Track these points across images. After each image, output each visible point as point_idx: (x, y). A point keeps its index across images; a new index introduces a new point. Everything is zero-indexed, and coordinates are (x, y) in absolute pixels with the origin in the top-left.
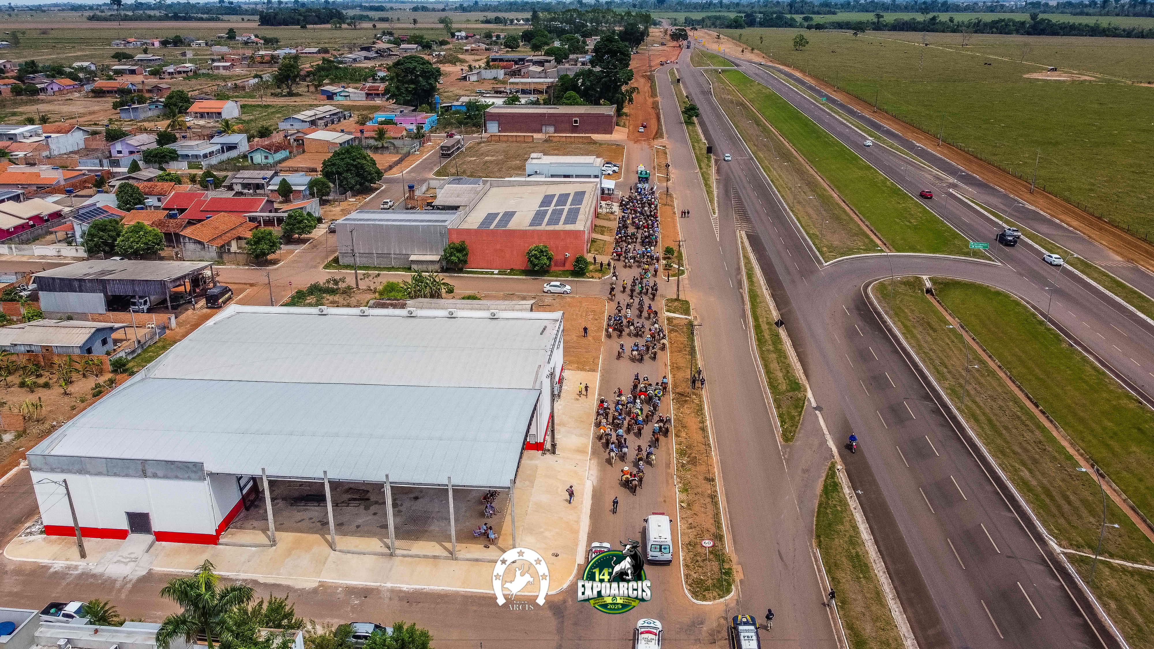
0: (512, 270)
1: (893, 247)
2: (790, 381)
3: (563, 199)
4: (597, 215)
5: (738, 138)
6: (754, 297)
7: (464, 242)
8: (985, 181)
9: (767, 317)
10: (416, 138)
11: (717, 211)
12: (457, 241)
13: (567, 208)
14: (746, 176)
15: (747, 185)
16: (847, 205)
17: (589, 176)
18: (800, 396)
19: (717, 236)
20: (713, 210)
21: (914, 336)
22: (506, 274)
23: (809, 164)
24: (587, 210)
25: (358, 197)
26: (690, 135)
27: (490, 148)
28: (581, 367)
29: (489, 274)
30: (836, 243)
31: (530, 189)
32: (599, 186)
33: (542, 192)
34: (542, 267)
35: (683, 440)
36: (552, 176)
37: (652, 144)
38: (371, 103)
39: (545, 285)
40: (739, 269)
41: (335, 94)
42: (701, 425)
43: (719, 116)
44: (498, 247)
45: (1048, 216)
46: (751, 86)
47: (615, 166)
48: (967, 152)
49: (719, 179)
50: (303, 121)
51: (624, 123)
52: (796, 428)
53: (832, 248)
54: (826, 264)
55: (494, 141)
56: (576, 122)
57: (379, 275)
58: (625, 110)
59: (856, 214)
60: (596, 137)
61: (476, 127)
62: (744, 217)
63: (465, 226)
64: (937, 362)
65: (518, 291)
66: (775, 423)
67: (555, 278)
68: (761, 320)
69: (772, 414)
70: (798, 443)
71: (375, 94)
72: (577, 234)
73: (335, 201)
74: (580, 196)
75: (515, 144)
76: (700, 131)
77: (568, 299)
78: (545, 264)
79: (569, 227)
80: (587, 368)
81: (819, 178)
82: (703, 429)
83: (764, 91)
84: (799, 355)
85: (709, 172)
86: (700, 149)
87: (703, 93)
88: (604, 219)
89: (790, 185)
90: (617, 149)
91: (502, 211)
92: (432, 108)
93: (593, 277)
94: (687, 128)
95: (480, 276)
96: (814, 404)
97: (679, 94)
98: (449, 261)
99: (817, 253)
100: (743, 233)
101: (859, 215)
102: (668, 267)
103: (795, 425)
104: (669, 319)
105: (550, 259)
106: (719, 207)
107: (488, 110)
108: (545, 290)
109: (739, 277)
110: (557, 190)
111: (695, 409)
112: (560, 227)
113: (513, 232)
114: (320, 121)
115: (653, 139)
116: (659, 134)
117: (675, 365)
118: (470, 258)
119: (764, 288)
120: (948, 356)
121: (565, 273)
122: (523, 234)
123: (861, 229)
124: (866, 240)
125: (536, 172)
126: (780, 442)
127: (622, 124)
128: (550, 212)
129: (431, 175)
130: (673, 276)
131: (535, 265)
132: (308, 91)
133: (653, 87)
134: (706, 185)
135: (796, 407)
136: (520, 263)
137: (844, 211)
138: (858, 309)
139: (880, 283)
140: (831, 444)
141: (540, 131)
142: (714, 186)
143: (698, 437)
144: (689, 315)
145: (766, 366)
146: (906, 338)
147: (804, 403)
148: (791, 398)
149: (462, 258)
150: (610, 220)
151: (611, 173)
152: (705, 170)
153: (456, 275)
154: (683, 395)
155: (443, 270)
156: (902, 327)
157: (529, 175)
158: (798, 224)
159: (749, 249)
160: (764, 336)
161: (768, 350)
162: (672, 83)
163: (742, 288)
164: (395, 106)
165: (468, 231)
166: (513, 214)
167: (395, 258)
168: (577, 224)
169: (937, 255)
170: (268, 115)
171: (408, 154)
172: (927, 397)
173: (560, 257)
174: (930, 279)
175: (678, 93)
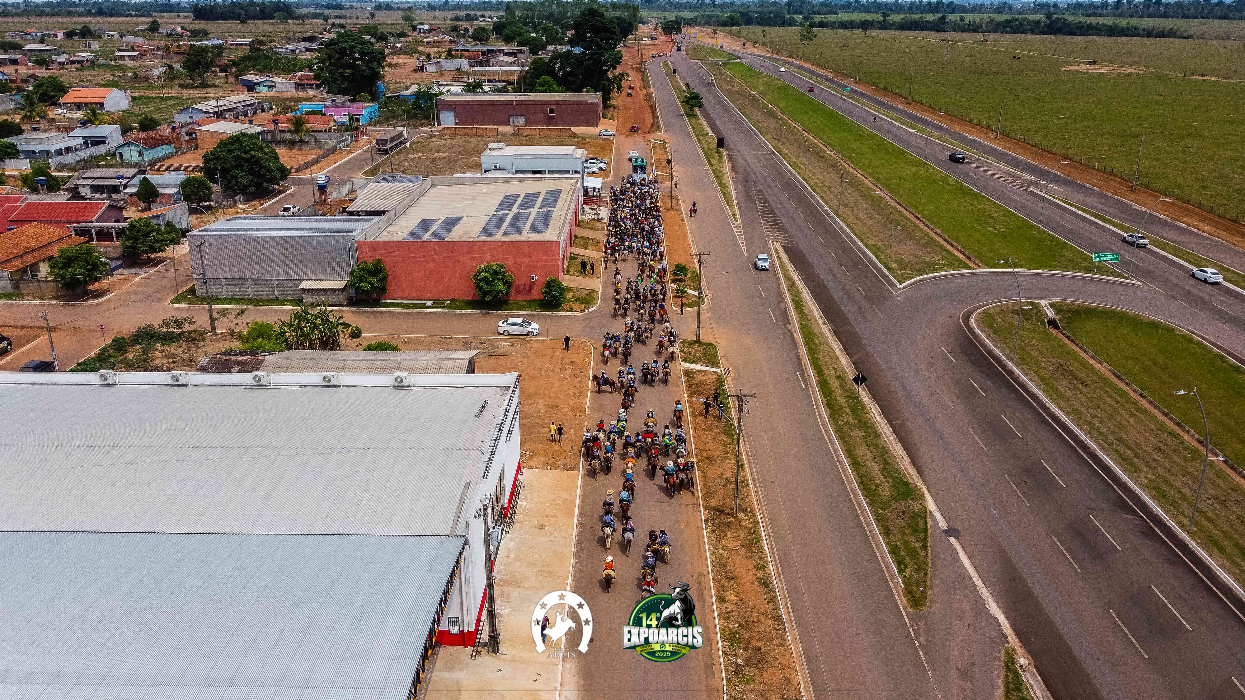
0: (453, 300)
1: (982, 262)
2: (894, 479)
3: (529, 201)
4: (578, 223)
5: (753, 131)
6: (809, 336)
7: (380, 260)
8: (1068, 178)
9: (834, 368)
10: (347, 131)
11: (738, 217)
12: (370, 259)
13: (534, 211)
14: (770, 174)
15: (771, 184)
16: (903, 207)
17: (567, 172)
18: (916, 508)
19: (744, 248)
20: (734, 215)
21: (1061, 396)
22: (444, 308)
23: (845, 159)
24: (563, 213)
25: (253, 203)
26: (693, 128)
27: (443, 142)
28: (551, 461)
29: (419, 307)
30: (907, 257)
31: (485, 188)
32: (579, 184)
33: (500, 192)
34: (496, 296)
35: (732, 608)
36: (518, 172)
37: (647, 138)
38: (302, 94)
39: (500, 323)
40: (780, 294)
41: (258, 84)
42: (760, 573)
43: (725, 108)
44: (432, 267)
45: (1169, 220)
46: (759, 78)
47: (601, 162)
48: (1034, 146)
49: (736, 178)
50: (205, 112)
51: (612, 115)
52: (926, 574)
53: (903, 264)
54: (902, 286)
55: (449, 135)
56: (552, 111)
57: (243, 311)
58: (612, 102)
59: (918, 219)
60: (577, 130)
61: (427, 119)
62: (776, 224)
63: (385, 237)
64: (1111, 438)
65: (460, 333)
66: (887, 566)
67: (516, 312)
68: (826, 373)
69: (877, 546)
70: (936, 608)
71: (308, 84)
72: (548, 247)
73: (218, 207)
74: (553, 196)
75: (475, 139)
76: (705, 124)
77: (535, 345)
78: (501, 291)
79: (537, 237)
80: (561, 463)
81: (861, 176)
82: (765, 583)
83: (775, 83)
84: (896, 431)
85: (722, 169)
86: (708, 143)
87: (704, 84)
88: (588, 228)
89: (827, 184)
90: (605, 142)
91: (441, 216)
92: (374, 98)
93: (571, 310)
94: (689, 121)
95: (404, 310)
96: (943, 525)
97: (676, 87)
98: (359, 290)
99: (885, 270)
100: (778, 245)
101: (924, 220)
102: (680, 293)
103: (921, 569)
104: (688, 374)
105: (508, 284)
106: (740, 211)
107: (441, 97)
108: (501, 330)
109: (782, 306)
110: (523, 189)
111: (745, 539)
112: (524, 236)
113: (453, 245)
114: (229, 113)
115: (649, 132)
116: (655, 127)
117: (704, 455)
118: (393, 286)
119: (821, 322)
120: (1121, 427)
121: (532, 304)
122: (469, 247)
123: (932, 238)
124: (943, 253)
125: (496, 166)
126: (905, 608)
127: (610, 116)
128: (509, 218)
129: (360, 175)
130: (689, 306)
131: (485, 294)
132: (227, 82)
133: (645, 80)
134: (720, 184)
135: (915, 531)
136: (465, 291)
137: (903, 216)
138: (965, 352)
139: (984, 312)
140: (994, 608)
141: (507, 123)
142: (731, 185)
143: (758, 600)
144: (717, 366)
145: (850, 453)
146: (1052, 399)
147: (926, 523)
148: (904, 513)
149: (376, 284)
150: (596, 229)
151: (597, 170)
152: (716, 167)
153: (369, 309)
154: (722, 512)
155: (351, 303)
156: (1038, 380)
157: (486, 171)
158: (849, 231)
159: (790, 266)
160: (836, 399)
161: (848, 424)
162: (667, 75)
163: (789, 323)
164: (328, 96)
165: (387, 245)
166: (457, 220)
167: (279, 286)
168: (548, 233)
169: (1049, 272)
170: (167, 107)
171: (334, 150)
172: (1123, 507)
173: (523, 281)
174: (1050, 304)
175: (675, 84)
